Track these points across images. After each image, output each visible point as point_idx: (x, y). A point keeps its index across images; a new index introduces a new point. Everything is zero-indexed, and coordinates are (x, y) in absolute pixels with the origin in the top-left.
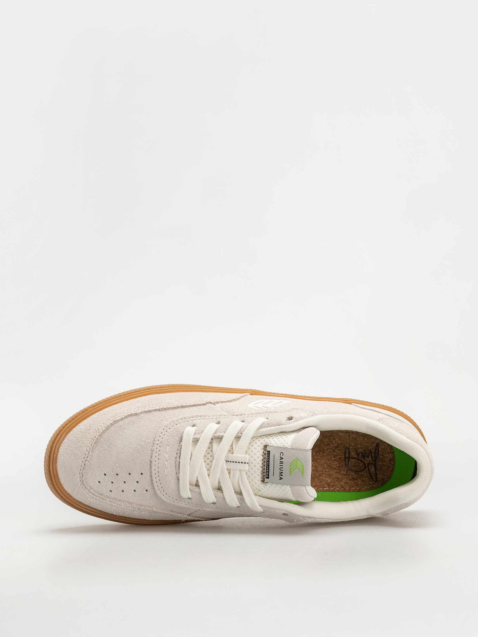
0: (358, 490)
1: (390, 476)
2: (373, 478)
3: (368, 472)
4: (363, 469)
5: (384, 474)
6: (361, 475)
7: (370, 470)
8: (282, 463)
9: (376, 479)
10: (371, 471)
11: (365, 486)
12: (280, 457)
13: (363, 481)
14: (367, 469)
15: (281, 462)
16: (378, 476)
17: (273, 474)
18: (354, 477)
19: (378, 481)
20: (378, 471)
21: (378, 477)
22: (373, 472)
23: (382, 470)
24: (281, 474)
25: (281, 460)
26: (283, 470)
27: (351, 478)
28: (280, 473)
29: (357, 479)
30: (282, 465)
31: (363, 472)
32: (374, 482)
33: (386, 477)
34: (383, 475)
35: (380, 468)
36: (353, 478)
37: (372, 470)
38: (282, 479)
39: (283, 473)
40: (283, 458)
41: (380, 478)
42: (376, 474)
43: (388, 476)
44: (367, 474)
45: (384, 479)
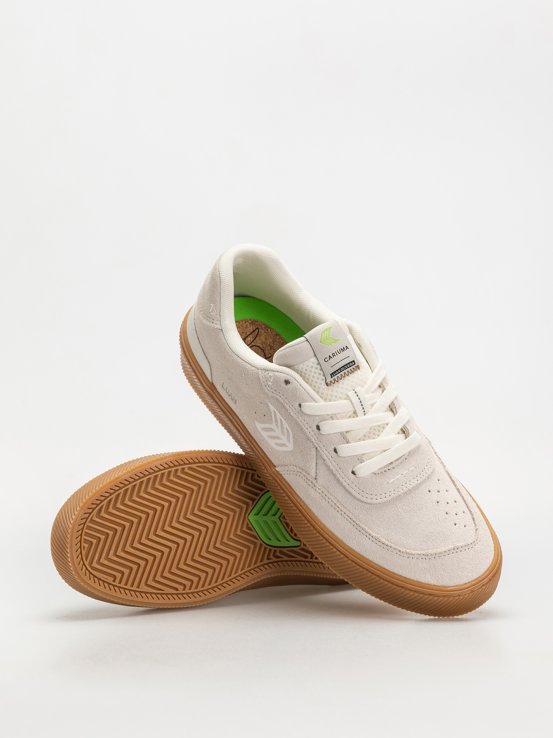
0: (278, 336)
1: (244, 320)
2: (256, 333)
3: (255, 341)
4: (256, 347)
5: (246, 327)
6: (262, 344)
7: (252, 341)
8: (333, 354)
9: (256, 329)
10: (252, 339)
11: (269, 334)
12: (330, 360)
13: (266, 339)
14: (253, 343)
15: (333, 356)
16: (251, 331)
17: (348, 357)
18: (269, 348)
19: (257, 327)
20: (247, 334)
21: (253, 330)
22: (251, 337)
23: (244, 331)
24: (343, 349)
25: (332, 357)
26: (339, 350)
27: (272, 350)
28: (343, 351)
29: (269, 345)
30: (335, 353)
31: (258, 345)
32: (260, 330)
33: (247, 323)
34: (248, 327)
35: (242, 334)
36: (271, 348)
37: (250, 340)
38: (346, 346)
39: (341, 349)
40: (329, 356)
41: (251, 328)
42: (251, 334)
43: (245, 322)
44: (257, 341)
45: (250, 323)
